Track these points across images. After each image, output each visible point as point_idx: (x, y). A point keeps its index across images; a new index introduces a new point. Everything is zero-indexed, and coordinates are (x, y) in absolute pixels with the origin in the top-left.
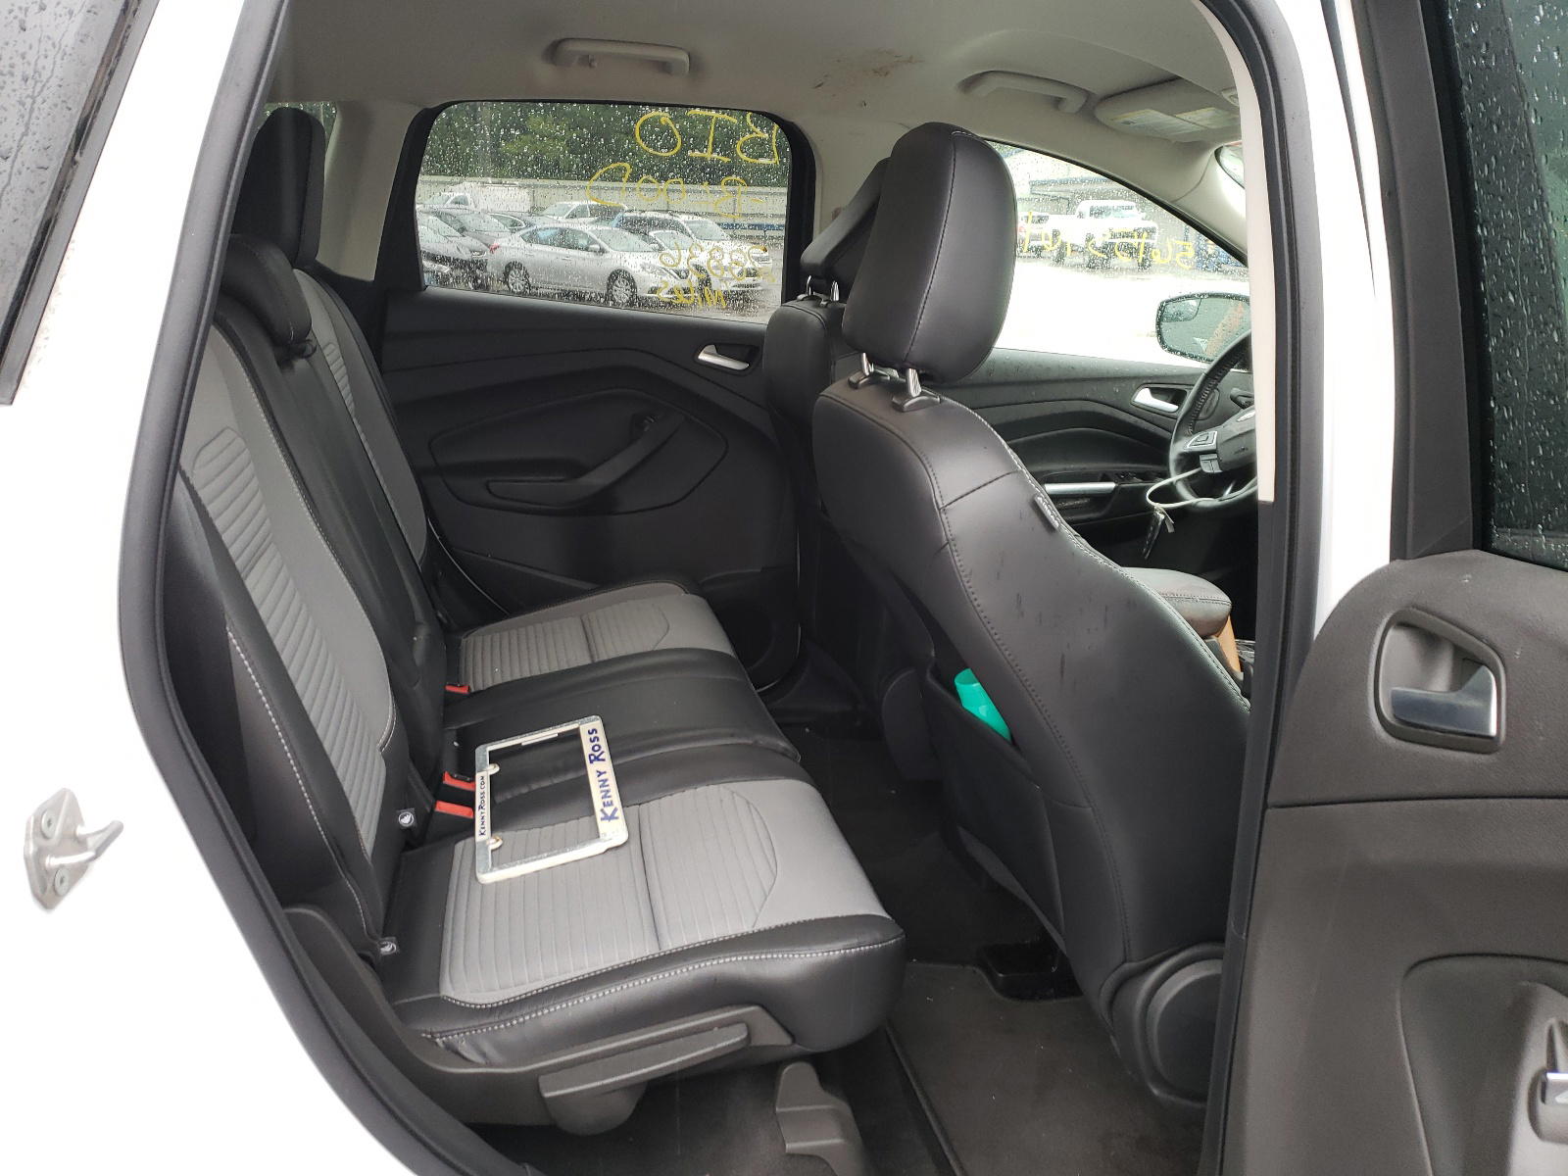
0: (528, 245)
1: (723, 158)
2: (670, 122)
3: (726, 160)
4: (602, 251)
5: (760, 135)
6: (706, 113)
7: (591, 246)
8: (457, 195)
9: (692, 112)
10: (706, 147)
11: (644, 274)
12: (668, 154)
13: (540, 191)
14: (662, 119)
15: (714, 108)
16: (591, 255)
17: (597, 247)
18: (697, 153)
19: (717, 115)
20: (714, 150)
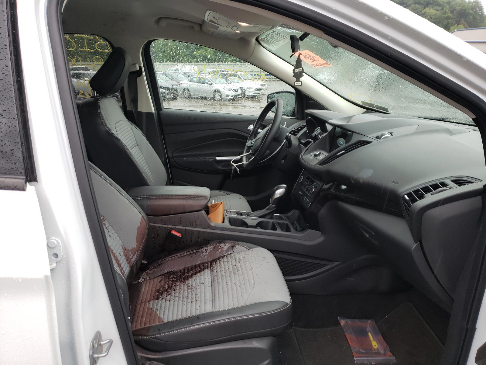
0: (189, 83)
1: (92, 50)
2: (70, 39)
3: (93, 51)
4: (211, 84)
5: (103, 42)
6: (82, 36)
7: (209, 83)
8: (176, 68)
9: (77, 35)
10: (85, 47)
11: (224, 91)
12: (72, 50)
13: (201, 66)
14: (67, 38)
15: (84, 34)
16: (208, 85)
17: (210, 83)
18: (82, 49)
19: (85, 36)
20: (88, 48)
